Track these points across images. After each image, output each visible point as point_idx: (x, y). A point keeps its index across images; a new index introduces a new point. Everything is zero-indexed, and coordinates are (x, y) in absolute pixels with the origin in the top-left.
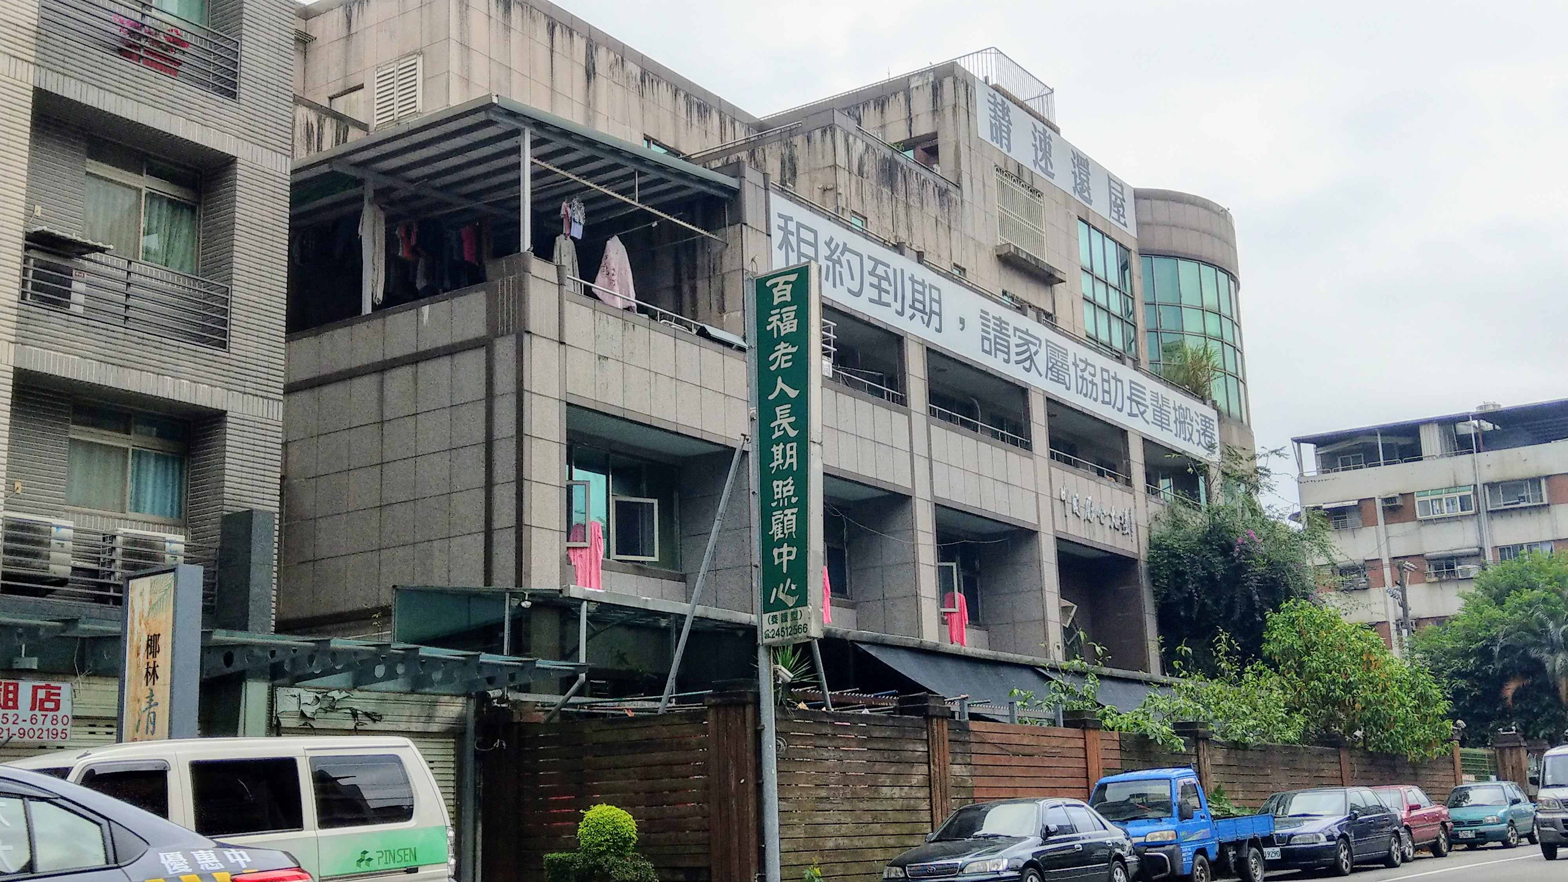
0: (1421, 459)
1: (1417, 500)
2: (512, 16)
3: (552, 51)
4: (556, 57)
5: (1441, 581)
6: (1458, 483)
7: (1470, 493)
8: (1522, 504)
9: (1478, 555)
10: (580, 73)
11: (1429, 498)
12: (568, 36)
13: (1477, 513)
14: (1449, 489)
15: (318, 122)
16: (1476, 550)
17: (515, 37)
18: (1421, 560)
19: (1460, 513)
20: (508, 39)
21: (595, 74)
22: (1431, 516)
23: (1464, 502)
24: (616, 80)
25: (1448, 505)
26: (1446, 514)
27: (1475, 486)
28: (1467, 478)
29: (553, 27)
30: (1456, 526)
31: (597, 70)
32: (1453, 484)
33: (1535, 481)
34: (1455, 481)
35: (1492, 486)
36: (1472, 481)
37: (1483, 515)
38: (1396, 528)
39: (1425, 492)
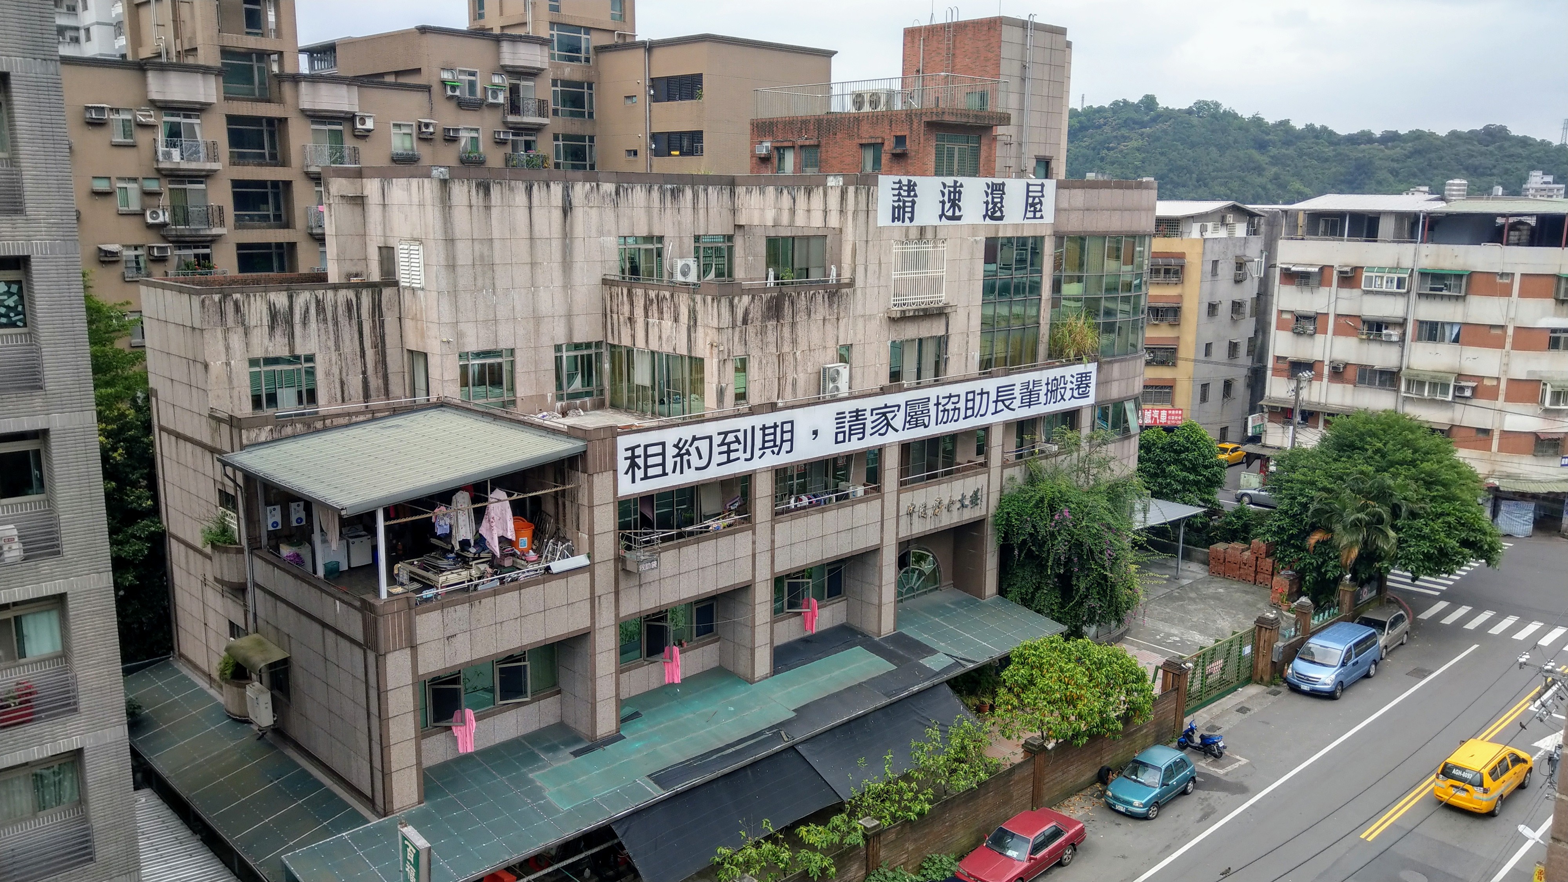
0: (1376, 241)
1: (1365, 274)
2: (492, 196)
3: (530, 208)
4: (535, 211)
5: (1369, 339)
6: (1400, 265)
7: (1406, 276)
8: (1445, 292)
9: (1402, 324)
10: (557, 214)
11: (1373, 274)
12: (545, 187)
13: (1408, 292)
14: (1392, 270)
15: (357, 296)
16: (1401, 320)
17: (495, 212)
18: (1357, 319)
19: (1395, 290)
20: (489, 216)
21: (571, 208)
22: (1373, 289)
23: (1400, 283)
24: (591, 204)
25: (1387, 282)
26: (1384, 289)
27: (1413, 270)
28: (1407, 263)
29: (531, 187)
30: (1391, 300)
31: (573, 204)
32: (1395, 266)
33: (1459, 277)
34: (1398, 263)
35: (1424, 274)
36: (1410, 265)
37: (1413, 295)
38: (1345, 292)
39: (1371, 269)
